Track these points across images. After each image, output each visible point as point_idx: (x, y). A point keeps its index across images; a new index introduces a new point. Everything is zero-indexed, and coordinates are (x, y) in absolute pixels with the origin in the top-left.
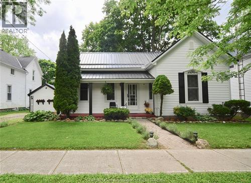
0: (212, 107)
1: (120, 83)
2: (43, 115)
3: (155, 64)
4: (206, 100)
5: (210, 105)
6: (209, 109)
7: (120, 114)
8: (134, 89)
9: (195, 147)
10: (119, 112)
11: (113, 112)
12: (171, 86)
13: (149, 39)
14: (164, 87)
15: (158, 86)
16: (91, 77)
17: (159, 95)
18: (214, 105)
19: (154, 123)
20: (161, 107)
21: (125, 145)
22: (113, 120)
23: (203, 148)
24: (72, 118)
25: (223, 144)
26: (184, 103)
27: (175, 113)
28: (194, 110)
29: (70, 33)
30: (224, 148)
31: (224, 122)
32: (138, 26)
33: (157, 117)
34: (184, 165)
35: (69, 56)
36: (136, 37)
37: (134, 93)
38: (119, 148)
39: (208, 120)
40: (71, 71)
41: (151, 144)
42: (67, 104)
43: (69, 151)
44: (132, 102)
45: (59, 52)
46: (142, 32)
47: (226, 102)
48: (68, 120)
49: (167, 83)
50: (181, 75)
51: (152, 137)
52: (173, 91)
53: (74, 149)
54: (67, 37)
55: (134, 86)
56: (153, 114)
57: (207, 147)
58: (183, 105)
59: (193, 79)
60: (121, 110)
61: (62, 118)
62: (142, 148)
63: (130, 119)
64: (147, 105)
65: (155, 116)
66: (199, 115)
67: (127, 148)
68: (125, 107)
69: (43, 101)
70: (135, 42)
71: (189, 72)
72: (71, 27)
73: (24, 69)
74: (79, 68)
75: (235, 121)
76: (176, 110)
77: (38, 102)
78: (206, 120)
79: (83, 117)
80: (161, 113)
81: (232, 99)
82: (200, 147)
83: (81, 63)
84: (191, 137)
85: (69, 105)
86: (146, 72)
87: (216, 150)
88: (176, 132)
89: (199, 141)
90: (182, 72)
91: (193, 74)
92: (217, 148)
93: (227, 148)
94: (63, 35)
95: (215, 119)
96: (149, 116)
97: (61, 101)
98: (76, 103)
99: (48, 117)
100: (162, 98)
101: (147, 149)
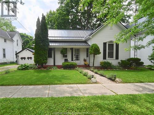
0: (120, 62)
1: (71, 48)
2: (28, 66)
3: (91, 37)
4: (117, 58)
5: (119, 60)
6: (119, 63)
7: (72, 65)
8: (78, 51)
9: (115, 82)
10: (71, 64)
11: (68, 64)
12: (99, 50)
13: (85, 22)
14: (96, 51)
15: (93, 50)
16: (54, 45)
17: (92, 55)
18: (121, 61)
19: (90, 70)
20: (94, 62)
21: (80, 82)
22: (68, 69)
23: (119, 83)
24: (45, 67)
25: (129, 81)
26: (106, 59)
27: (101, 65)
28: (111, 63)
29: (42, 18)
30: (129, 83)
31: (126, 69)
32: (78, 14)
33: (91, 67)
34: (112, 91)
35: (42, 32)
36: (77, 20)
37: (78, 54)
38: (77, 83)
39: (118, 69)
40: (43, 41)
41: (93, 81)
42: (42, 60)
43: (51, 86)
44: (77, 58)
45: (36, 30)
46: (81, 17)
47: (128, 59)
48: (43, 69)
49: (98, 48)
50: (105, 44)
51: (93, 77)
52: (100, 53)
53: (54, 84)
54: (40, 21)
55: (78, 49)
56: (89, 65)
57: (121, 82)
58: (105, 61)
59: (111, 46)
60: (72, 63)
61: (39, 68)
62: (89, 84)
63: (77, 68)
64: (85, 60)
65: (90, 67)
66: (113, 66)
67: (81, 83)
68: (74, 62)
69: (25, 58)
70: (77, 23)
71: (109, 42)
72: (43, 14)
73: (12, 39)
74: (48, 39)
75: (132, 69)
76: (101, 63)
77: (22, 58)
78: (117, 69)
79: (51, 67)
80: (93, 65)
81: (131, 57)
82: (118, 82)
83: (49, 36)
84: (112, 77)
85: (43, 60)
86: (85, 42)
87: (126, 84)
88: (104, 75)
89: (117, 79)
90: (105, 42)
91: (111, 43)
92: (126, 83)
93: (131, 83)
94: (38, 19)
95: (122, 68)
96: (87, 66)
97: (39, 58)
98: (47, 60)
99: (31, 68)
100: (94, 57)
101: (91, 84)
